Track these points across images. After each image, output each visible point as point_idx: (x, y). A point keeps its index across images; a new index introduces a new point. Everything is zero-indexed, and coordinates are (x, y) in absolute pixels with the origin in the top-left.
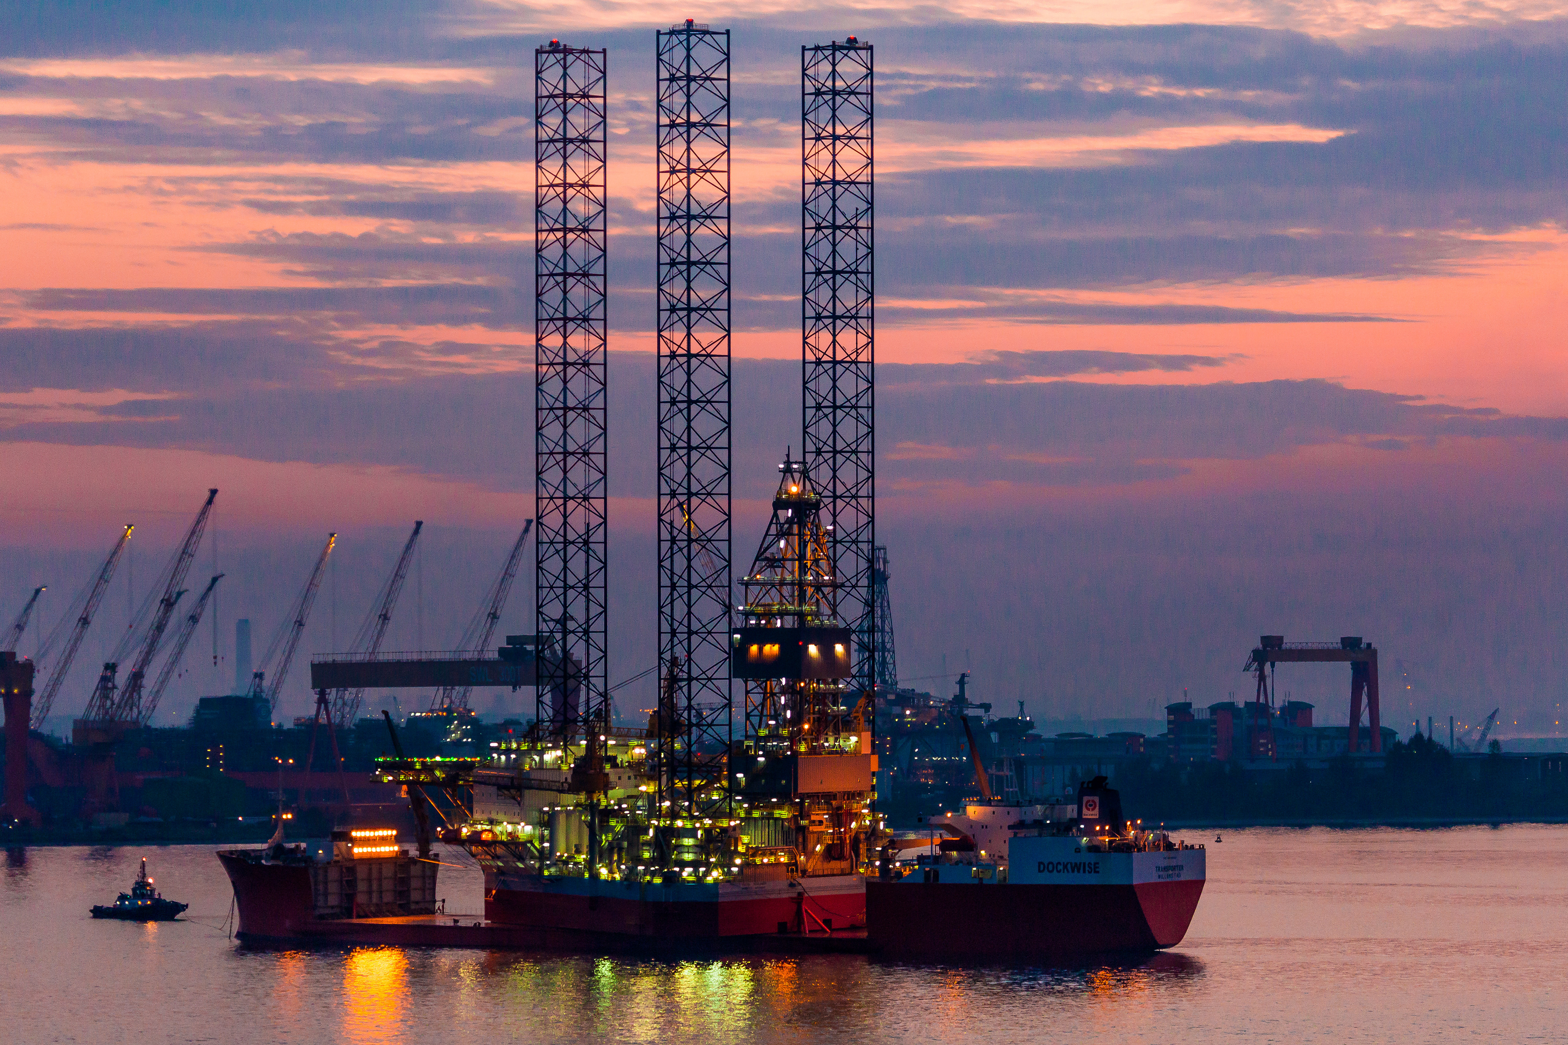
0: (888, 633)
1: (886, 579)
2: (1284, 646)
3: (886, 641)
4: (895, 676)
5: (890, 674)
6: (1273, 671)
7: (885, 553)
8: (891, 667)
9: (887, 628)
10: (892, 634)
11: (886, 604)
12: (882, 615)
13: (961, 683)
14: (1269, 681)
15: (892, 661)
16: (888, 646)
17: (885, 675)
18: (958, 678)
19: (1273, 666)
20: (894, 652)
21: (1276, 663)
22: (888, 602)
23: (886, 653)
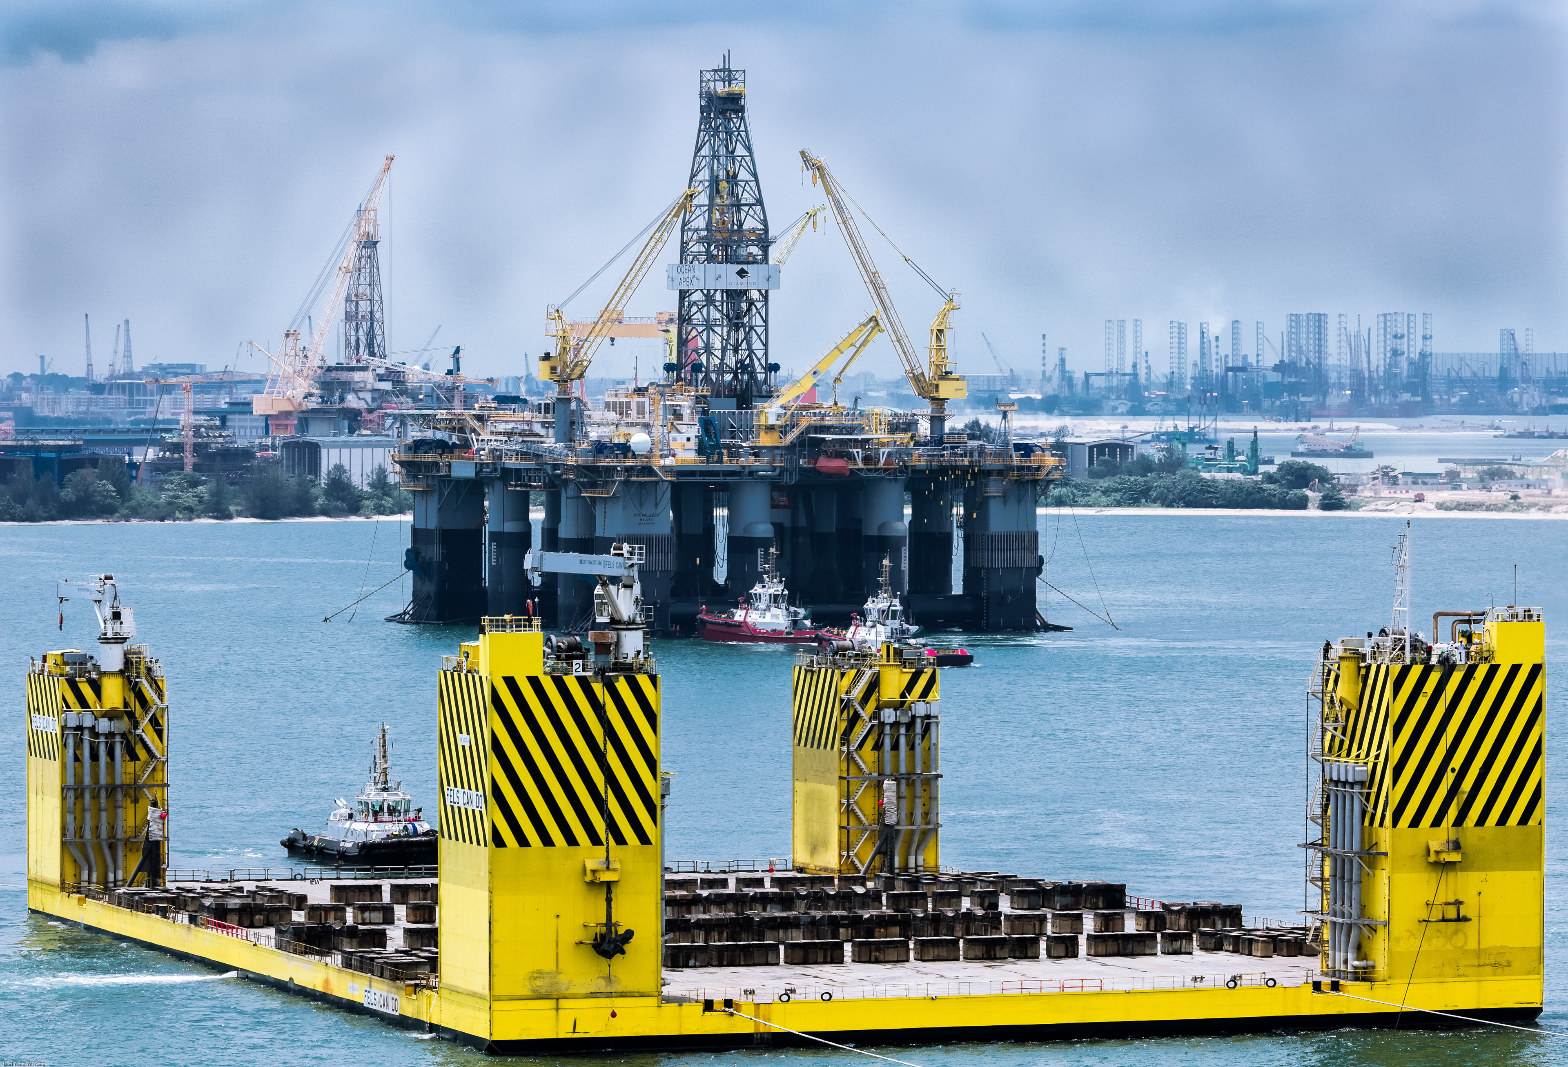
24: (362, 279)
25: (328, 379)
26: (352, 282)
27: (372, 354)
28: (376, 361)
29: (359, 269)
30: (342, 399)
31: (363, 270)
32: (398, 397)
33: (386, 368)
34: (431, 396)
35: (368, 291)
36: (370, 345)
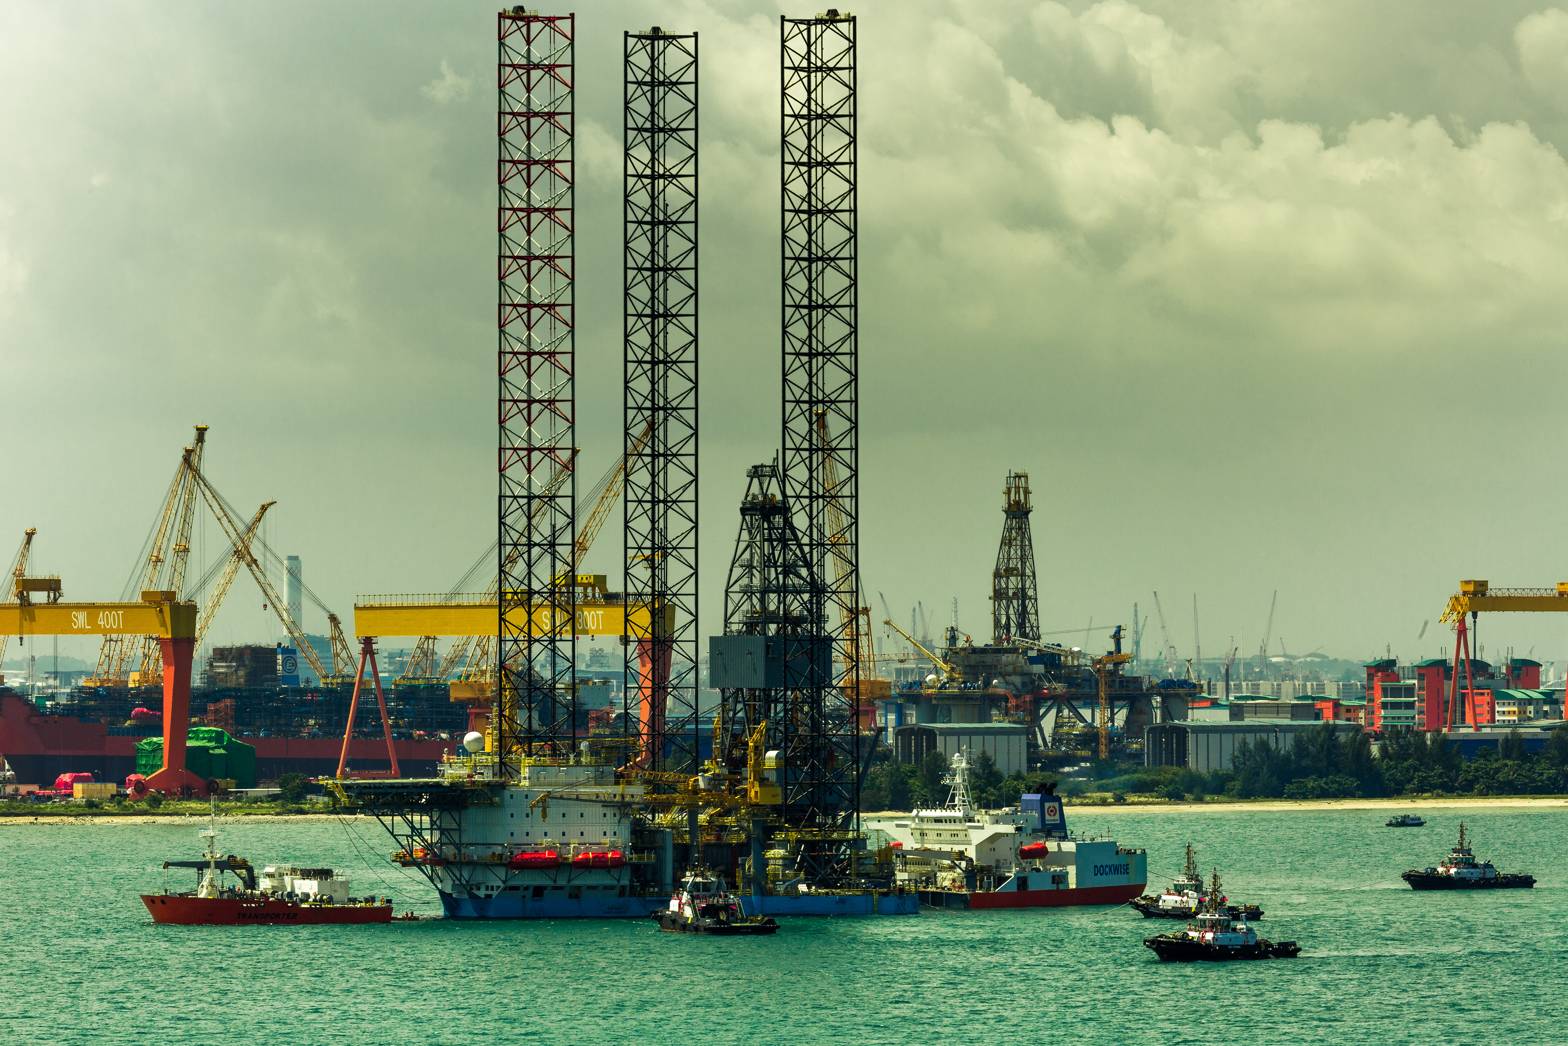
0: (1029, 576)
1: (1029, 511)
2: (1488, 593)
3: (1027, 586)
4: (1038, 628)
5: (1032, 627)
6: (1475, 622)
7: (1027, 482)
8: (1033, 618)
9: (1028, 572)
10: (1034, 578)
11: (1027, 543)
12: (1022, 555)
13: (1117, 637)
14: (1470, 635)
15: (1033, 611)
16: (1030, 593)
17: (1025, 628)
18: (1112, 631)
19: (1475, 616)
20: (1036, 600)
21: (1479, 613)
22: (1030, 540)
23: (1027, 601)
24: (1012, 552)
25: (973, 662)
26: (1001, 556)
27: (1024, 635)
28: (1027, 642)
29: (1010, 541)
30: (987, 684)
31: (1014, 543)
32: (1050, 682)
33: (1039, 650)
34: (1090, 680)
35: (1019, 566)
36: (1021, 626)
